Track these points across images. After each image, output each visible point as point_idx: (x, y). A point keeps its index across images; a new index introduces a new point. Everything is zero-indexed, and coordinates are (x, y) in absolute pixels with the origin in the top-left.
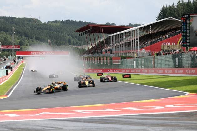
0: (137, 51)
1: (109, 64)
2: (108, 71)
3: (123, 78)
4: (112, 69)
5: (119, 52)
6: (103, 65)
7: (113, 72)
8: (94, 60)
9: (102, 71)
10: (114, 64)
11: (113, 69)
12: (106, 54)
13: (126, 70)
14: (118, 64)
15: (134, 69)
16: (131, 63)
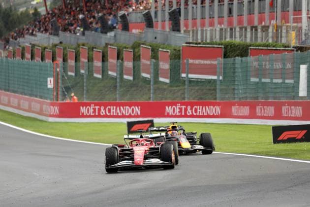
0: (298, 20)
2: (169, 109)
3: (276, 141)
4: (187, 104)
5: (203, 25)
6: (139, 84)
7: (192, 116)
9: (137, 110)
11: (192, 105)
12: (149, 35)
13: (253, 107)
14: (215, 81)
15: (296, 104)
16: (283, 74)
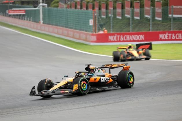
1: (160, 19)
2: (161, 36)
6: (144, 21)
7: (175, 40)
8: (115, 8)
9: (142, 37)
10: (175, 19)
11: (175, 33)
